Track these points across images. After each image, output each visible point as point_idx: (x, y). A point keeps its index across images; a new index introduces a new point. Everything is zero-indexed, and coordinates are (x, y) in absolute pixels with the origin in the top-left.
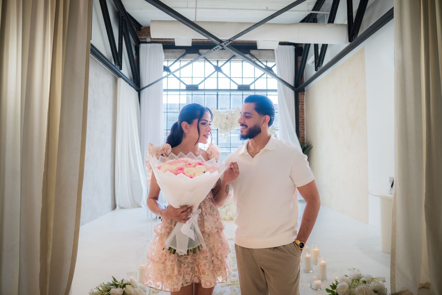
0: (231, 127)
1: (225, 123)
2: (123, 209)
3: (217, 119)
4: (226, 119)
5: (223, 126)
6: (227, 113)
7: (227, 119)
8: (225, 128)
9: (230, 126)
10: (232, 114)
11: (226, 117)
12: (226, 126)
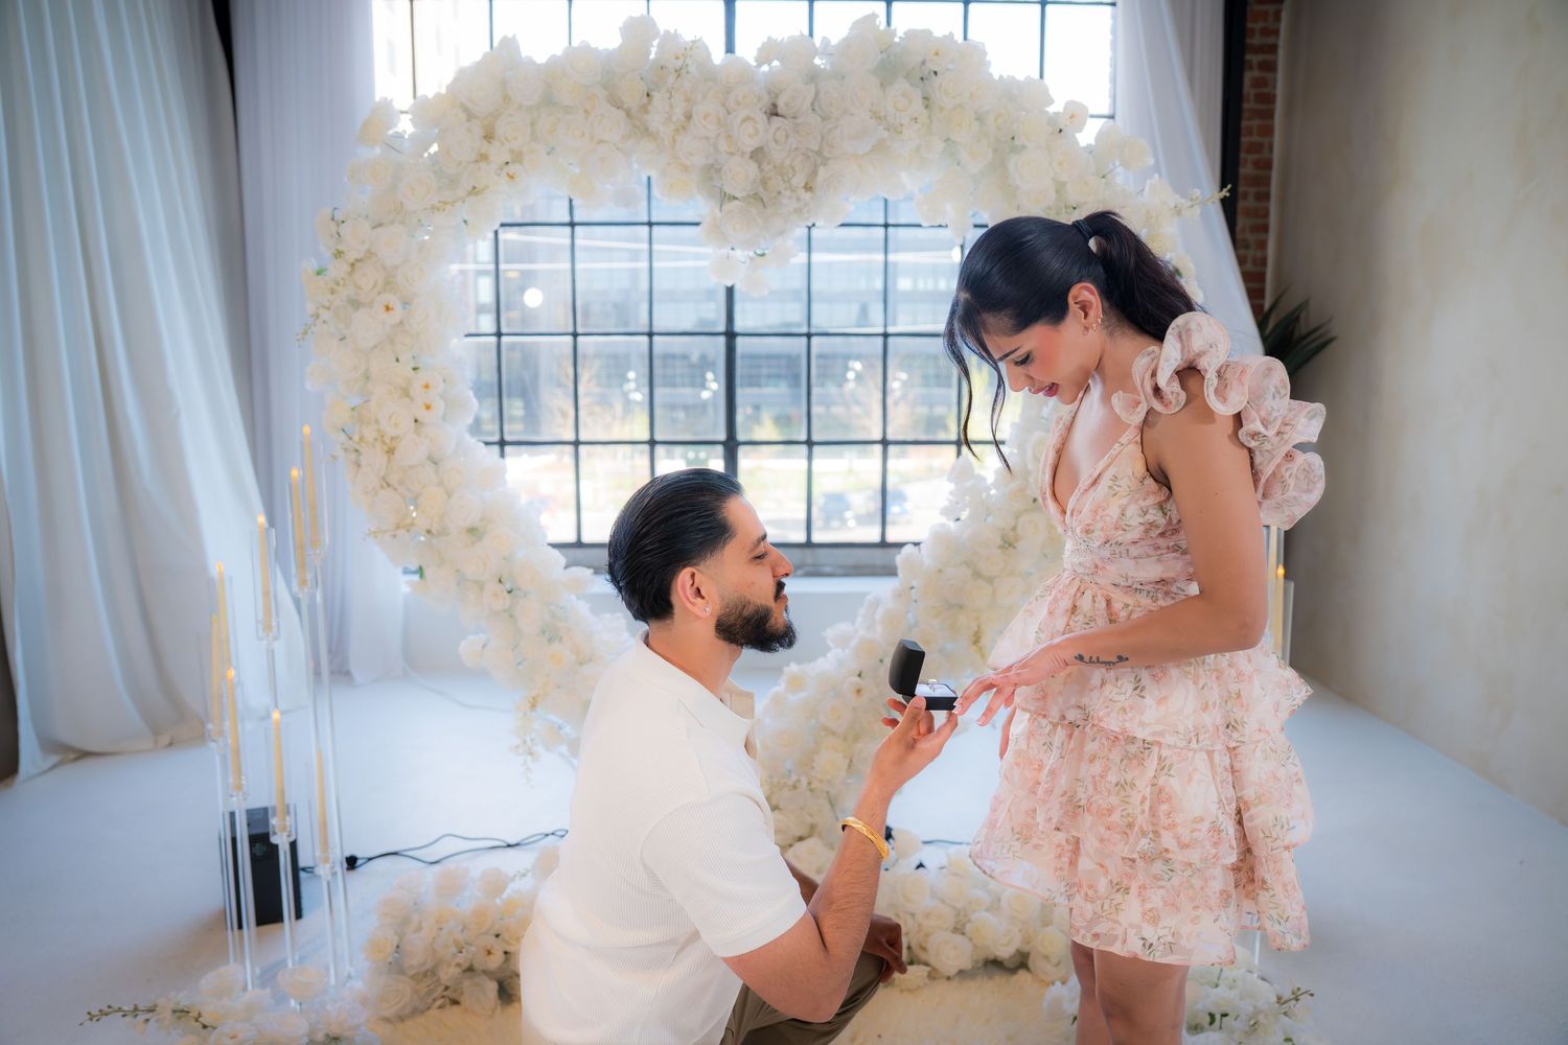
0: (808, 188)
1: (758, 155)
2: (88, 763)
3: (689, 117)
4: (761, 118)
5: (740, 175)
6: (776, 63)
7: (774, 113)
8: (756, 197)
9: (799, 180)
10: (814, 76)
11: (766, 100)
12: (764, 182)
